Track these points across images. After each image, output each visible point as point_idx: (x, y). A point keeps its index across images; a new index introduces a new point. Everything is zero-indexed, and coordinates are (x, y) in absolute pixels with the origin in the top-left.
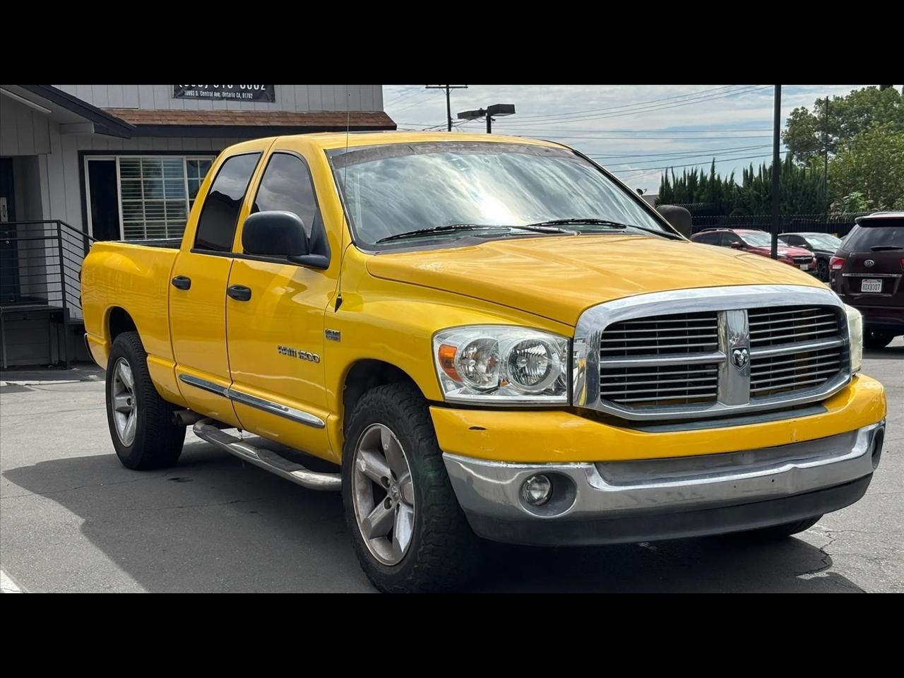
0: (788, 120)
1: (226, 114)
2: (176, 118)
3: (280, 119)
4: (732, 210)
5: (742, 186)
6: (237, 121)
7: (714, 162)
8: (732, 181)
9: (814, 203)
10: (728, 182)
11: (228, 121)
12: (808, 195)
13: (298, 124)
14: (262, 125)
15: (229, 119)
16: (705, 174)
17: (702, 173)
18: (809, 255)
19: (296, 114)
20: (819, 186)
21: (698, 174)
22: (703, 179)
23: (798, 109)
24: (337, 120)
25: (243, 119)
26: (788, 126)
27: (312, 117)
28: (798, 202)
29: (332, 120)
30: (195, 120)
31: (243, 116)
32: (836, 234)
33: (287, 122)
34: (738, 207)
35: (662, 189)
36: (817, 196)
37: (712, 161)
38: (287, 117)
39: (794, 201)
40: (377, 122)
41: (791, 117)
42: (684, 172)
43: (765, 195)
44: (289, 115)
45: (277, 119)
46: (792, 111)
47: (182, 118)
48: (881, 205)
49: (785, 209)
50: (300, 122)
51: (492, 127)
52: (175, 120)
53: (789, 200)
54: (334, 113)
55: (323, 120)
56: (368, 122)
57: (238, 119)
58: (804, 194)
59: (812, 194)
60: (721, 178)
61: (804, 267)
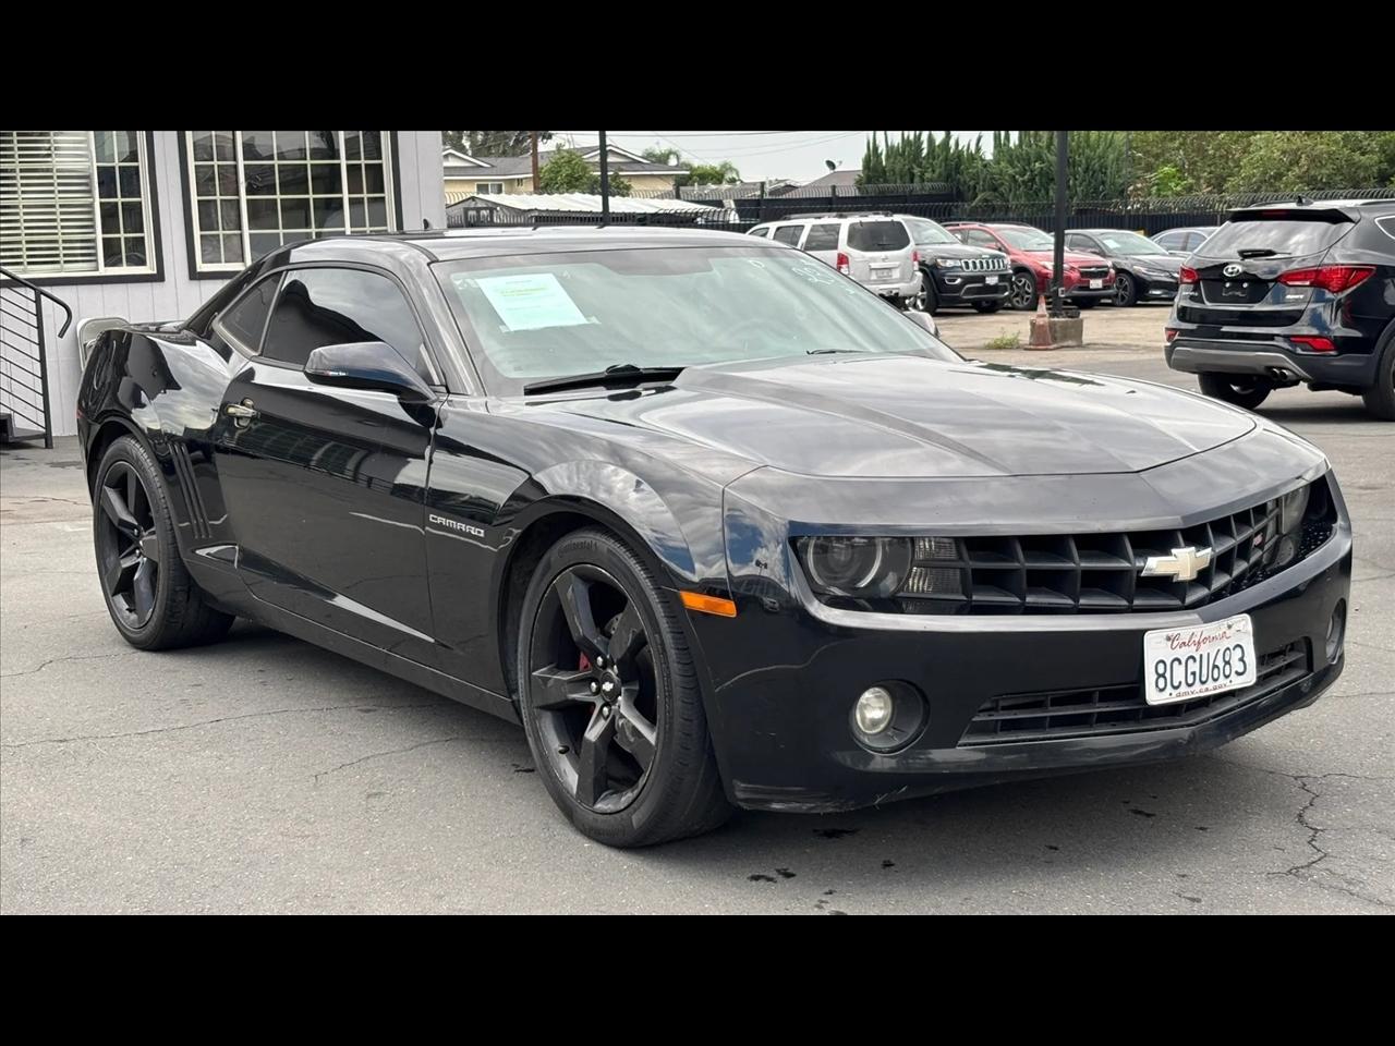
4: (976, 197)
5: (991, 159)
8: (978, 149)
9: (1103, 183)
10: (972, 150)
12: (1094, 172)
17: (930, 140)
18: (1103, 264)
20: (1111, 156)
21: (924, 138)
22: (932, 145)
28: (1077, 182)
32: (1142, 232)
34: (984, 190)
35: (867, 161)
36: (1108, 172)
39: (1071, 182)
48: (1204, 186)
58: (1086, 170)
59: (1101, 170)
60: (961, 144)
61: (1096, 283)
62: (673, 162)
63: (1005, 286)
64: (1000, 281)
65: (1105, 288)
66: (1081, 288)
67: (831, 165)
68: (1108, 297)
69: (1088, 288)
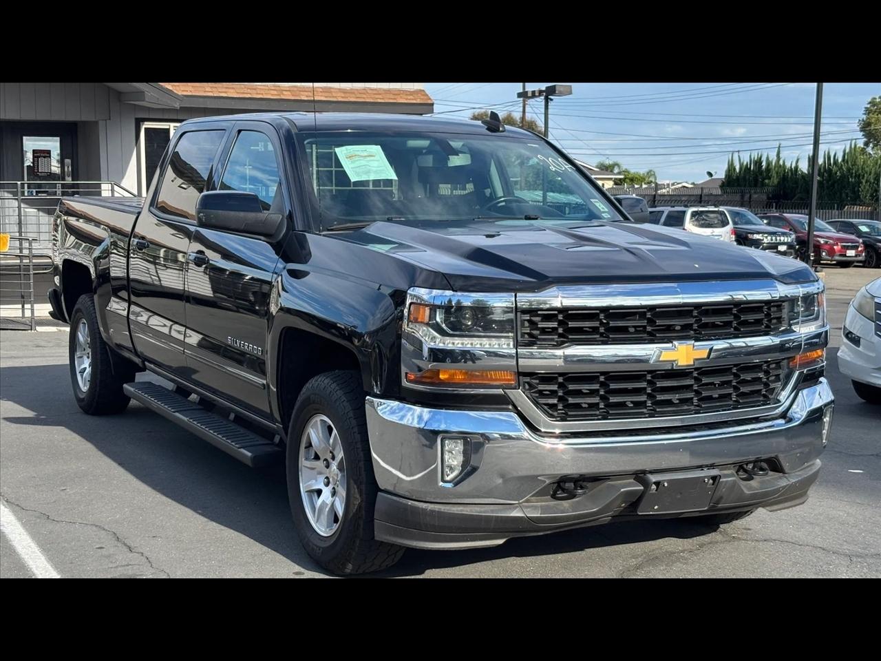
0: (866, 108)
1: (273, 88)
2: (227, 90)
3: (323, 94)
4: (795, 196)
5: (806, 172)
6: (283, 94)
7: (779, 147)
8: (796, 167)
10: (793, 167)
11: (276, 95)
13: (340, 99)
14: (306, 99)
15: (275, 93)
16: (770, 159)
17: (768, 158)
18: (857, 241)
19: (339, 89)
21: (764, 159)
22: (769, 163)
23: (875, 99)
24: (377, 96)
25: (289, 93)
26: (865, 114)
27: (354, 93)
29: (373, 96)
30: (244, 93)
31: (289, 91)
33: (330, 97)
34: (800, 193)
35: (728, 172)
37: (778, 146)
38: (331, 92)
40: (415, 99)
41: (869, 106)
42: (750, 156)
43: (828, 182)
44: (332, 90)
45: (321, 94)
46: (870, 100)
47: (232, 91)
49: (847, 197)
50: (342, 97)
51: (549, 107)
52: (226, 92)
53: (851, 187)
54: (376, 90)
55: (364, 96)
56: (407, 99)
57: (284, 93)
60: (786, 164)
61: (851, 253)
62: (616, 170)
63: (791, 252)
64: (788, 249)
65: (856, 256)
66: (841, 255)
67: (710, 174)
68: (860, 262)
69: (845, 256)
